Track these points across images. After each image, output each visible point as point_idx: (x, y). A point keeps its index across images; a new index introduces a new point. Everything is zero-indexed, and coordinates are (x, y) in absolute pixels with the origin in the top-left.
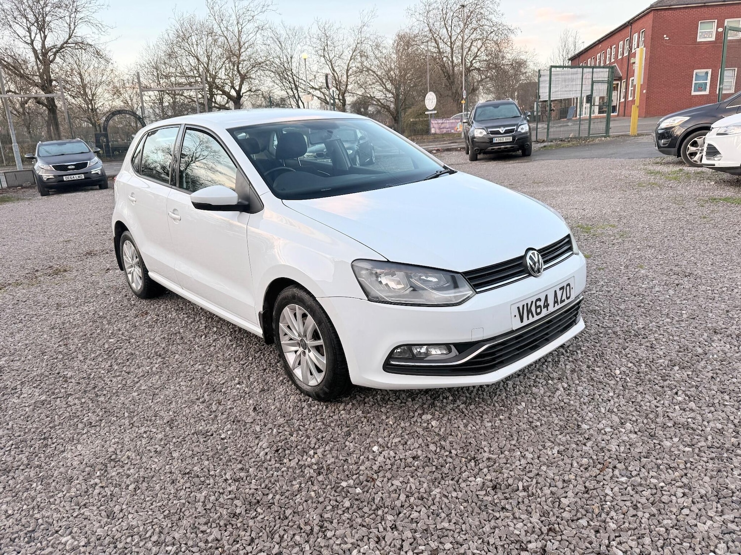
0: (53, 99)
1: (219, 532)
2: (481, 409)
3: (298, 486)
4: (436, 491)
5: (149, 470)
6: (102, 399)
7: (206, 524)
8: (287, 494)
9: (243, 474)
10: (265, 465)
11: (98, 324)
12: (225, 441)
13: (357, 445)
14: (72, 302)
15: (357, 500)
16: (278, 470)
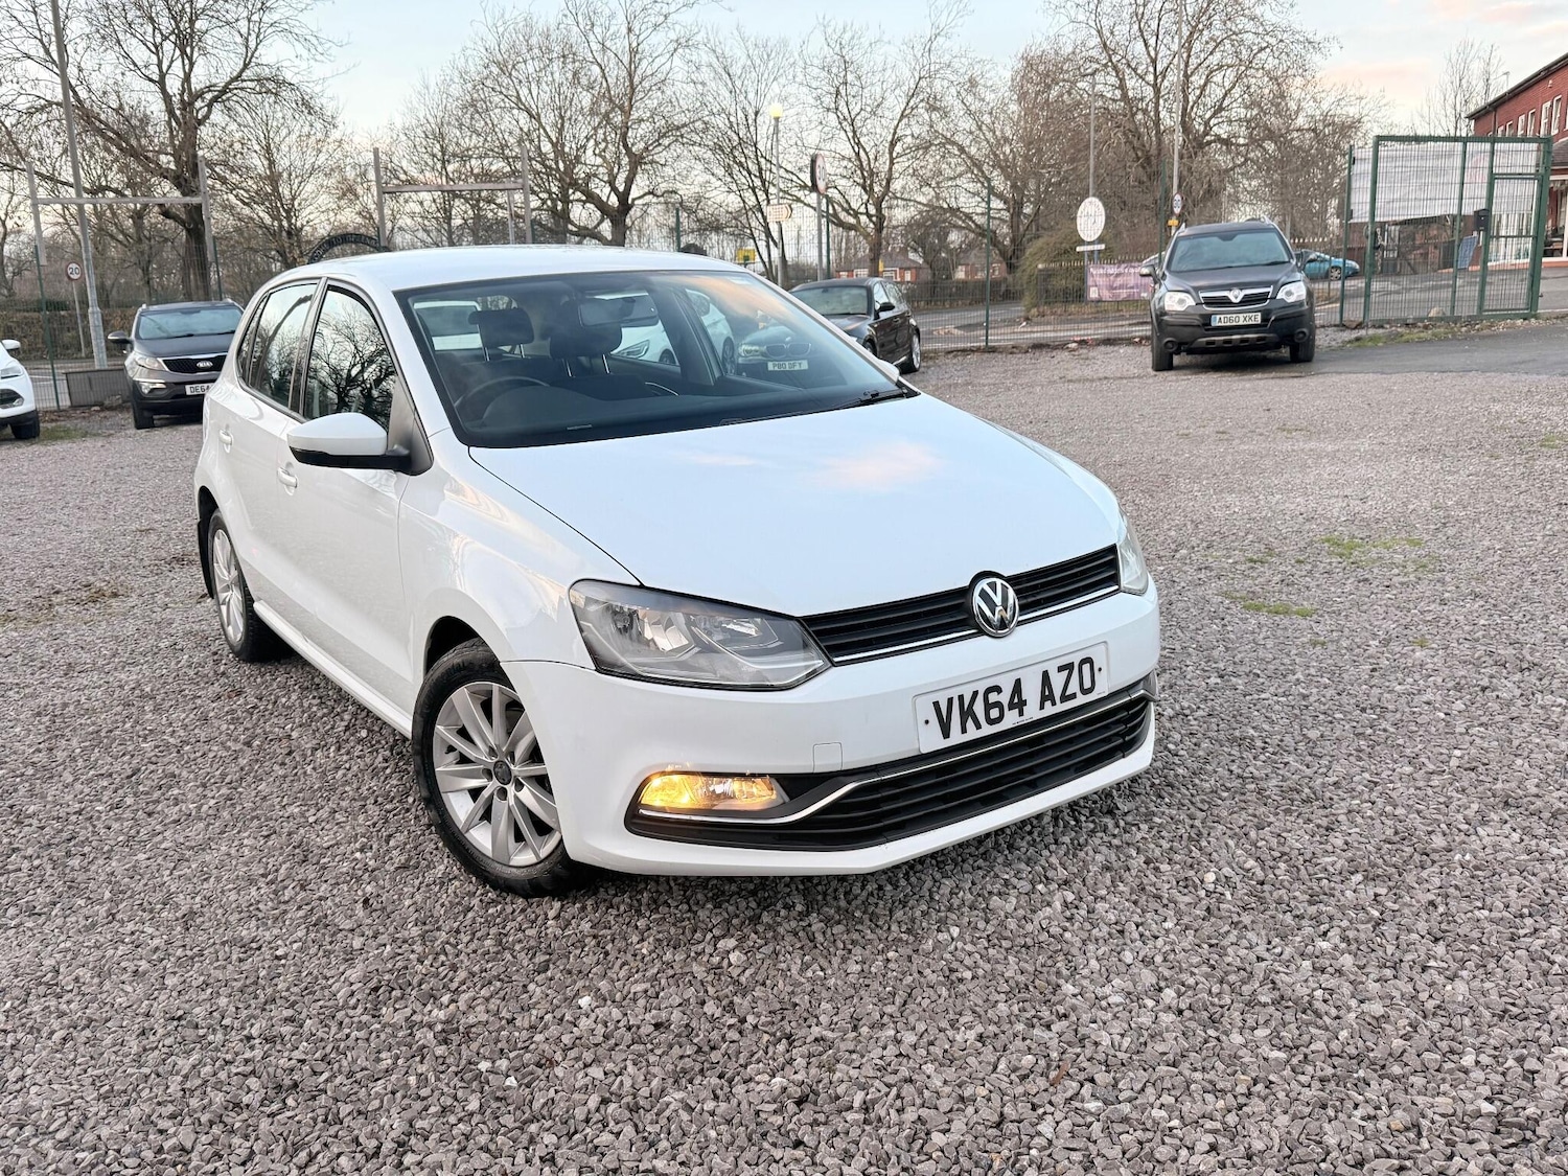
0: (198, 208)
1: (193, 1136)
2: (856, 936)
3: (389, 1061)
4: (674, 1097)
5: (107, 1008)
6: (75, 862)
7: (172, 1117)
8: (359, 1076)
9: (287, 1029)
10: (340, 1015)
11: (133, 709)
12: (283, 961)
13: (549, 992)
14: (101, 662)
15: (498, 1099)
16: (361, 1026)
